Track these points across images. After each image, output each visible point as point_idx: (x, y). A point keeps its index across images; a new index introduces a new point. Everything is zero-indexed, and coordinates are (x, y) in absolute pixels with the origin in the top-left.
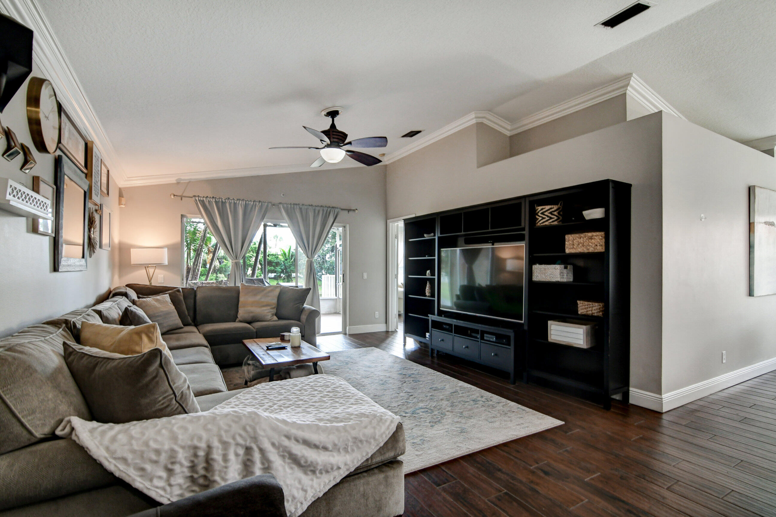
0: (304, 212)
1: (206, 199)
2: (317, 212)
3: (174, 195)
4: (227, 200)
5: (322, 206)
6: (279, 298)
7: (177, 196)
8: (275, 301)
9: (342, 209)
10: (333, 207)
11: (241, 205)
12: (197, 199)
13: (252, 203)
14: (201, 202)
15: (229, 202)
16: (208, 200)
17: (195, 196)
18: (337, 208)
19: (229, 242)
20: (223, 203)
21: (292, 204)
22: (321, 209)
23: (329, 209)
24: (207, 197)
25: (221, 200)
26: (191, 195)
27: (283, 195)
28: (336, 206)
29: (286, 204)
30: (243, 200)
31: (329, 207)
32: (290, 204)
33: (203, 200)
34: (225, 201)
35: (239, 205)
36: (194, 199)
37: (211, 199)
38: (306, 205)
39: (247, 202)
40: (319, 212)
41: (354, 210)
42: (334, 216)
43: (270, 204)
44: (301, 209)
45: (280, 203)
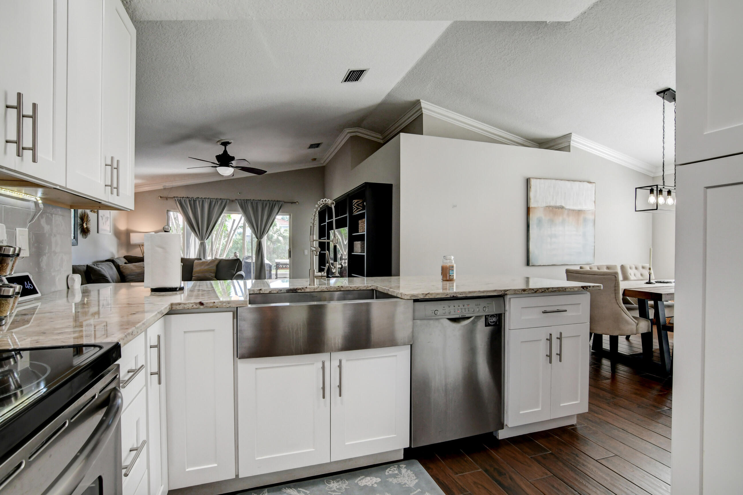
0: (255, 205)
1: (182, 199)
2: (264, 205)
3: (161, 197)
4: (197, 199)
5: (268, 200)
6: (217, 266)
7: (163, 197)
8: (215, 268)
9: (285, 202)
10: (277, 201)
11: (207, 202)
12: (176, 199)
13: (215, 200)
14: (179, 201)
15: (199, 200)
16: (184, 199)
17: (174, 197)
18: (281, 201)
19: (197, 229)
20: (195, 201)
21: (245, 200)
22: (268, 202)
23: (274, 203)
24: (183, 197)
25: (192, 199)
26: (172, 196)
27: (240, 193)
28: (280, 200)
29: (240, 200)
30: (208, 198)
31: (275, 201)
32: (244, 200)
33: (181, 200)
34: (196, 200)
35: (205, 202)
36: (174, 199)
37: (186, 199)
38: (256, 200)
39: (211, 200)
40: (266, 205)
41: (295, 203)
42: (278, 208)
43: (228, 201)
44: (252, 203)
45: (236, 200)
